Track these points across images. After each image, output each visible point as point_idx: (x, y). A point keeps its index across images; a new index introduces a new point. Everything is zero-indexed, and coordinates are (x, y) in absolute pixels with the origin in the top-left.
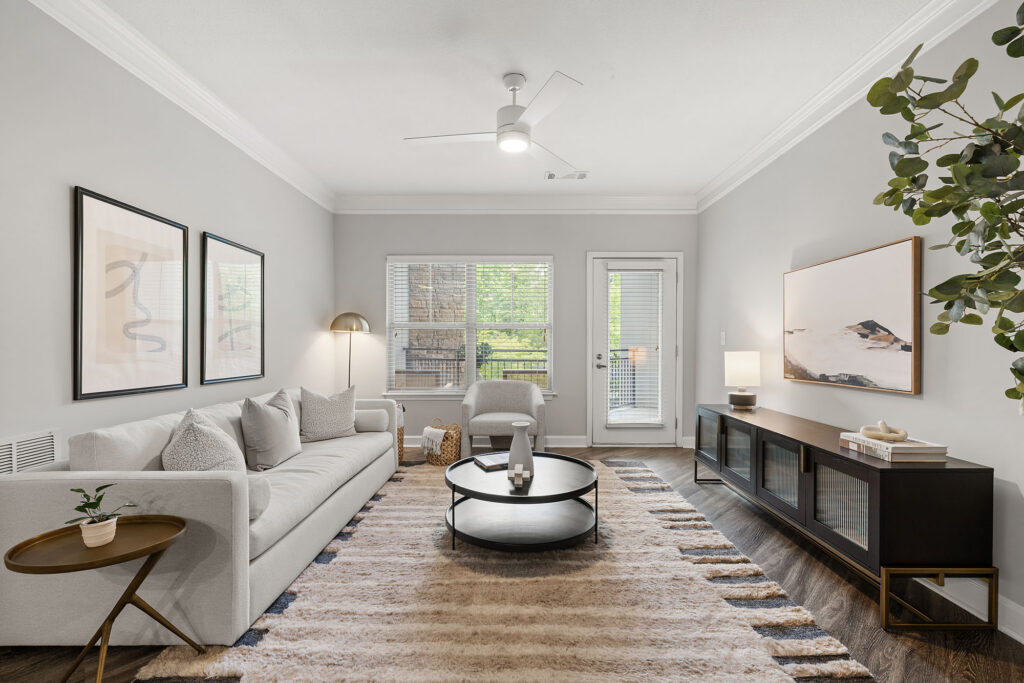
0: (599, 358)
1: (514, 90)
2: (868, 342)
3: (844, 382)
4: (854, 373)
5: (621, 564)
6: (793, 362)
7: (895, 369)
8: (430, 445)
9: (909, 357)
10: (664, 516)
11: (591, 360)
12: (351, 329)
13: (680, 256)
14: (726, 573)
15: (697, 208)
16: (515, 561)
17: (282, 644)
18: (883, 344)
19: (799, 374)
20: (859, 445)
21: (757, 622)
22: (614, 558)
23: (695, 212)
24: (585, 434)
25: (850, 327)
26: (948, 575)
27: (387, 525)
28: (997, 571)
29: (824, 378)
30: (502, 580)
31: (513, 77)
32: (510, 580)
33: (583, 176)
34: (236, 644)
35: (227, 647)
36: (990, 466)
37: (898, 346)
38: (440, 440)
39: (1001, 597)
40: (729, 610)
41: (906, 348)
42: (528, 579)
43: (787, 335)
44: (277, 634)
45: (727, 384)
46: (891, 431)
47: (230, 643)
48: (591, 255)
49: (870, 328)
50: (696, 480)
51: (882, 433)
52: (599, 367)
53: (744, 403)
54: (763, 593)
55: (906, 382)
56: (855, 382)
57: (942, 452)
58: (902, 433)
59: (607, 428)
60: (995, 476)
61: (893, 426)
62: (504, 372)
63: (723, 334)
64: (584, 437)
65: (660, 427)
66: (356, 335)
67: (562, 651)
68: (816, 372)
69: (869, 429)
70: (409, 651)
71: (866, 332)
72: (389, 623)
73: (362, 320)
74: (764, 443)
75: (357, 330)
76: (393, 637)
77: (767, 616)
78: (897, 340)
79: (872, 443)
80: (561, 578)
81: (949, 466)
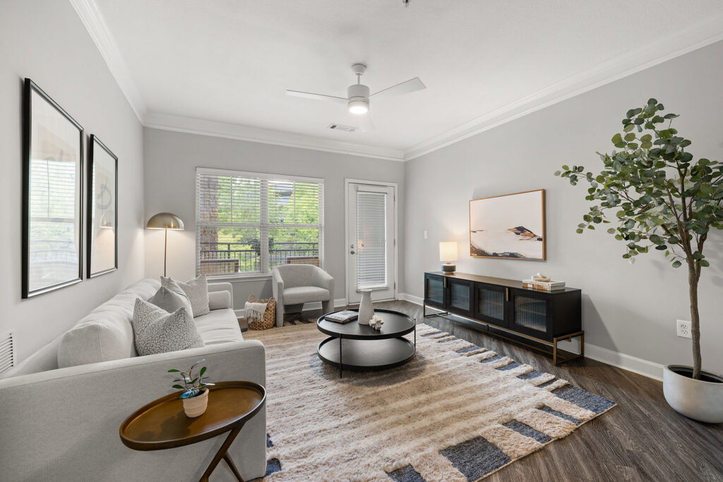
0: (352, 247)
1: (359, 74)
2: (520, 237)
3: (507, 256)
4: (512, 251)
5: (438, 364)
6: (476, 247)
7: (535, 249)
8: (255, 316)
9: (541, 243)
10: (431, 336)
11: (348, 249)
12: (170, 227)
13: (396, 185)
14: (484, 358)
15: (404, 159)
16: (385, 376)
17: (299, 462)
18: (528, 238)
19: (480, 253)
20: (533, 285)
21: (518, 375)
22: (431, 362)
23: (403, 161)
24: (345, 297)
25: (510, 230)
26: (573, 337)
27: (274, 374)
28: (583, 332)
29: (495, 255)
30: (390, 387)
31: (360, 67)
32: (395, 386)
33: (353, 130)
34: (268, 473)
35: (262, 478)
36: (579, 288)
37: (536, 238)
38: (263, 311)
39: (585, 343)
40: (502, 374)
41: (539, 239)
42: (402, 383)
43: (472, 233)
44: (287, 458)
45: (441, 260)
46: (544, 278)
47: (264, 474)
48: (347, 180)
49: (521, 230)
50: (425, 316)
51: (541, 278)
52: (352, 253)
53: (450, 269)
54: (506, 363)
55: (540, 255)
56: (513, 256)
57: (563, 284)
58: (548, 278)
59: (357, 292)
60: (582, 293)
61: (544, 275)
62: (288, 259)
63: (426, 232)
64: (344, 299)
65: (386, 289)
66: (170, 231)
67: (458, 411)
68: (491, 252)
69: (535, 277)
70: (384, 438)
71: (519, 232)
72: (354, 428)
73: (177, 218)
74: (479, 289)
75: (174, 227)
76: (368, 434)
77: (518, 372)
78: (535, 236)
79: (540, 283)
80: (418, 378)
81: (566, 291)
